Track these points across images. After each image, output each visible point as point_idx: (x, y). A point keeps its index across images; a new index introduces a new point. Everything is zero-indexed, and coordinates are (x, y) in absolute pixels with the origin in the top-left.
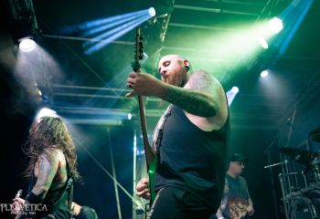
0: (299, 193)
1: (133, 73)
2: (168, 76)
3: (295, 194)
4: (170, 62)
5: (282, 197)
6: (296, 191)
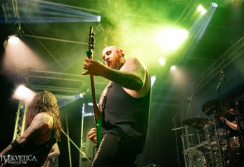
0: (195, 148)
1: (87, 58)
2: (110, 62)
3: (191, 148)
4: (111, 52)
5: (183, 150)
6: (192, 146)
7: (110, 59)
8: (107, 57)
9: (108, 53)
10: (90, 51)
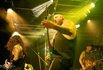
6: (99, 60)
7: (57, 20)
8: (55, 19)
9: (56, 18)
10: (46, 17)
